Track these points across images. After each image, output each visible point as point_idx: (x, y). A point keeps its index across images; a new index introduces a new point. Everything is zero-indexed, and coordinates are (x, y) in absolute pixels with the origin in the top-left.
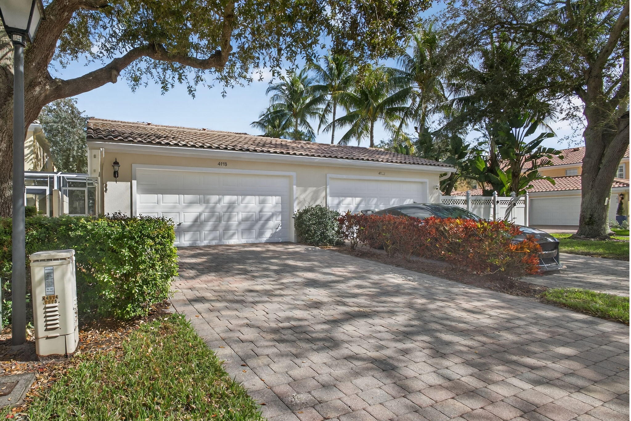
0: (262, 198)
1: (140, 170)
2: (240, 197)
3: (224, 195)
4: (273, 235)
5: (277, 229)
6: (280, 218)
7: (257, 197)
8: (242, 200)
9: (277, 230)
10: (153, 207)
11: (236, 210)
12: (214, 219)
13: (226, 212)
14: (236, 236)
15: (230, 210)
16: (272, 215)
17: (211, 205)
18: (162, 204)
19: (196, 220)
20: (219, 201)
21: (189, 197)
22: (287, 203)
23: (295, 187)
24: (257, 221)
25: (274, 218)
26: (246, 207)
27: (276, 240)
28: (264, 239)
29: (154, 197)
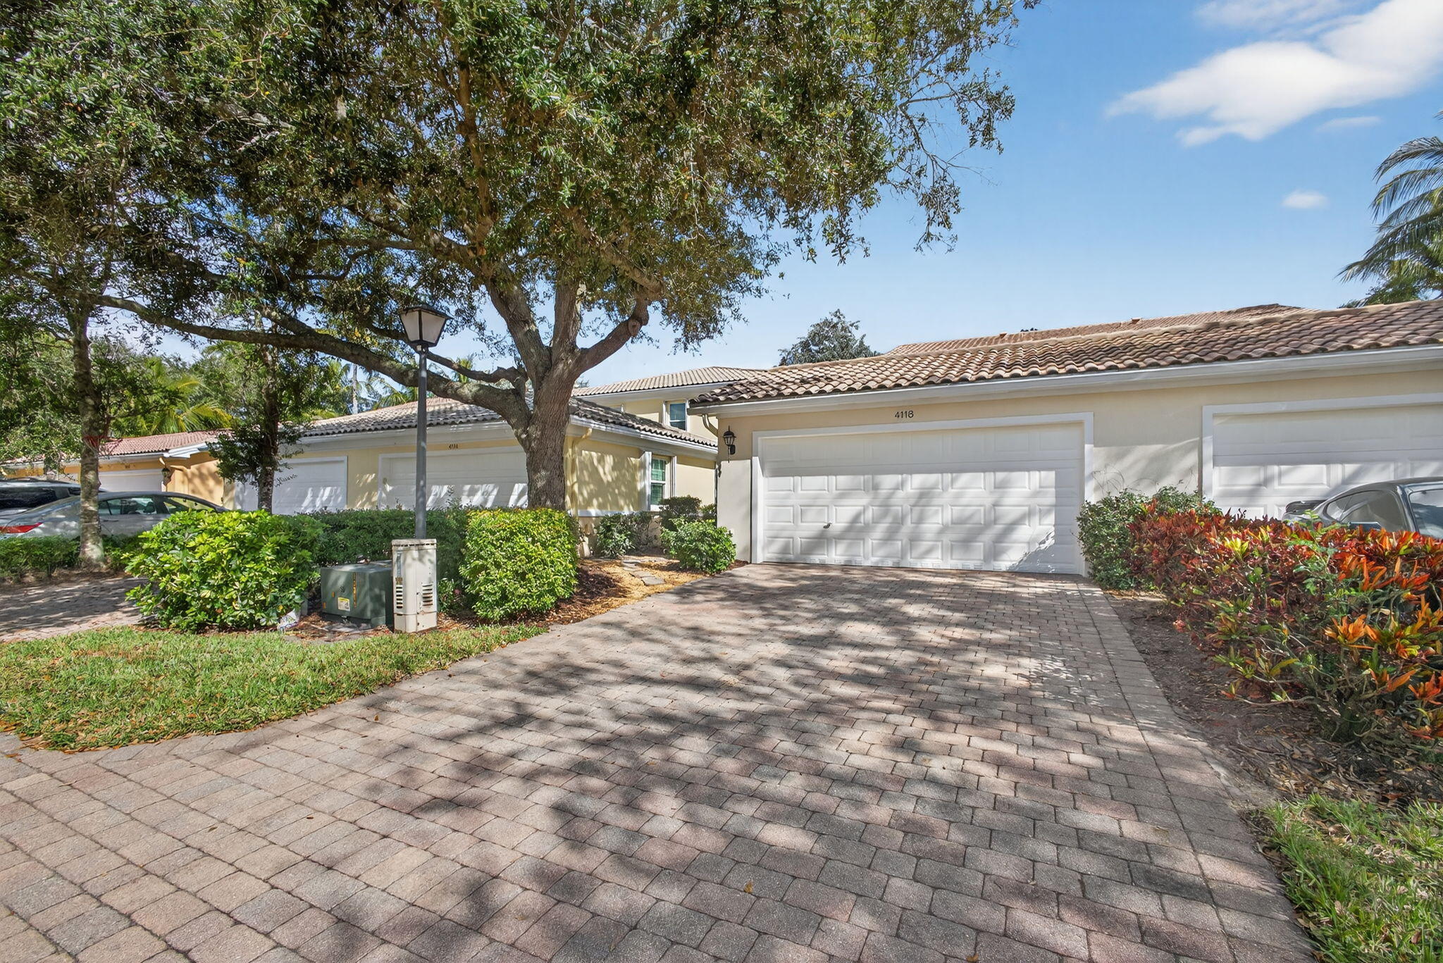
0: (1001, 475)
1: (762, 440)
2: (948, 477)
3: (911, 472)
4: (1031, 557)
5: (1044, 542)
6: (1051, 519)
7: (990, 476)
8: (953, 481)
9: (1043, 547)
10: (787, 497)
11: (936, 501)
12: (889, 519)
13: (914, 506)
14: (938, 553)
15: (923, 501)
16: (1029, 514)
17: (883, 492)
18: (800, 492)
19: (856, 519)
20: (902, 485)
21: (843, 480)
22: (1068, 486)
23: (1088, 447)
24: (987, 525)
25: (1036, 519)
26: (958, 496)
27: (1039, 566)
28: (1004, 564)
29: (789, 481)
